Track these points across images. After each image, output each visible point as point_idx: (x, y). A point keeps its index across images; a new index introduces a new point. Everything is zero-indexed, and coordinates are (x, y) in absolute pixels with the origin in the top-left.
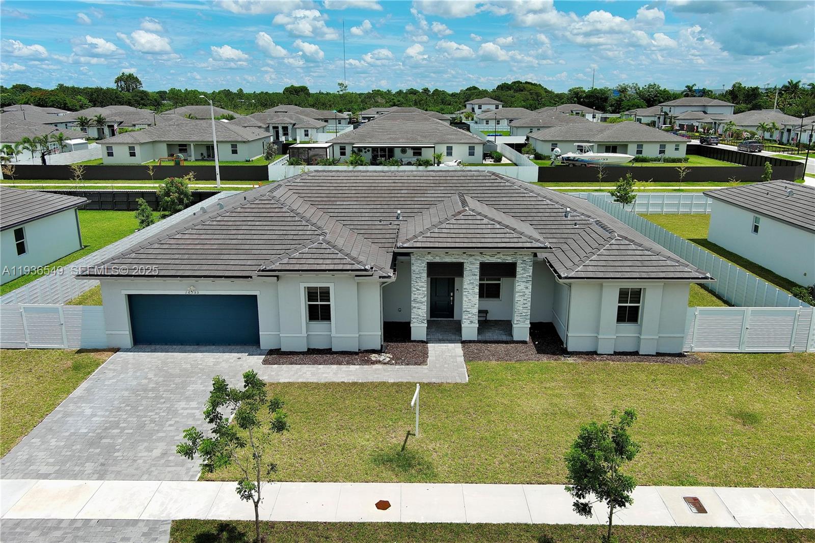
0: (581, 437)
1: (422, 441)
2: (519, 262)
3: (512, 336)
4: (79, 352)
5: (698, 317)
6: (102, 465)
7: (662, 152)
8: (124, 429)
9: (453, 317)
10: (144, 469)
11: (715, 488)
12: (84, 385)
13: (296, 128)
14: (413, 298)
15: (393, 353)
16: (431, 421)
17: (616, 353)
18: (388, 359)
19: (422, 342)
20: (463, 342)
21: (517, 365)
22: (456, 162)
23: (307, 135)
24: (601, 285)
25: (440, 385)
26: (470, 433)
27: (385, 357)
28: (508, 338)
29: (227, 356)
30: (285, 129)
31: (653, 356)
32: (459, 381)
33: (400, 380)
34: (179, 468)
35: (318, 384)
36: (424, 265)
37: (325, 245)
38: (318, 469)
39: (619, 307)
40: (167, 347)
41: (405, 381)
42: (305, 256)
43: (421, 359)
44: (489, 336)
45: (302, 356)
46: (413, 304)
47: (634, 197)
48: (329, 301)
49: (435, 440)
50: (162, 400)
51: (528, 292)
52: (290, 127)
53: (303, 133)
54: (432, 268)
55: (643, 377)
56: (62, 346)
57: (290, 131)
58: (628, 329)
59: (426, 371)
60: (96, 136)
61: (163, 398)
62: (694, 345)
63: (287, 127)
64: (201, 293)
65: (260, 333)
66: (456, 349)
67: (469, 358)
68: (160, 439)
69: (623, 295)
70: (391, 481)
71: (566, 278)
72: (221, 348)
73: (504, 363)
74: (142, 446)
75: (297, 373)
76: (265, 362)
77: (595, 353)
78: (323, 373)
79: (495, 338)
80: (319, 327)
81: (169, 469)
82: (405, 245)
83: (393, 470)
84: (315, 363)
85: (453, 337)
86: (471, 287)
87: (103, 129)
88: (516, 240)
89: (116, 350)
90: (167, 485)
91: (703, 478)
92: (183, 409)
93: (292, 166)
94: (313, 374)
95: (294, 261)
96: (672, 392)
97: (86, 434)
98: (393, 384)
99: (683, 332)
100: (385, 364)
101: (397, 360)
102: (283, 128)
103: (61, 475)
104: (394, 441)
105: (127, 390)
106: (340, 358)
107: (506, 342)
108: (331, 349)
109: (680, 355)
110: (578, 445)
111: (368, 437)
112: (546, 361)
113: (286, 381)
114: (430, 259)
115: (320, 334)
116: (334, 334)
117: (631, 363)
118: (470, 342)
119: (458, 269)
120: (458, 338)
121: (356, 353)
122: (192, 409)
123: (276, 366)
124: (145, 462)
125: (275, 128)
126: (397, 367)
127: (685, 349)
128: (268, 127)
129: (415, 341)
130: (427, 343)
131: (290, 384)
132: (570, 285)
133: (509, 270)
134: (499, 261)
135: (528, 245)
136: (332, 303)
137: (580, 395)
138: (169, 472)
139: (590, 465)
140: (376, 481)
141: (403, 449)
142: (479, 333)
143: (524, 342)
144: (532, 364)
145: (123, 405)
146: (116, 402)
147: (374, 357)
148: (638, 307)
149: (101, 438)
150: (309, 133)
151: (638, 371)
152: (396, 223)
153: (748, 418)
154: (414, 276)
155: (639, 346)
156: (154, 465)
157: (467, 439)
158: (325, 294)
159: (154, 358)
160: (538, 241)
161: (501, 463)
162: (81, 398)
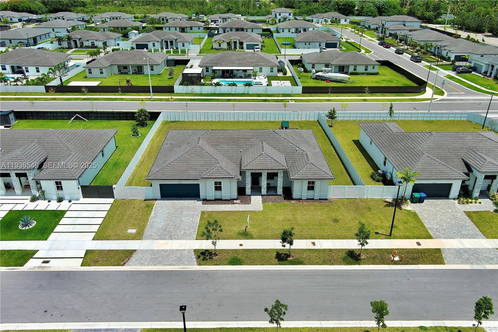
0: (284, 232)
1: (250, 229)
2: (279, 172)
3: (277, 193)
4: (145, 200)
5: (332, 189)
6: (170, 236)
7: (366, 70)
8: (171, 226)
9: (259, 185)
10: (181, 237)
11: (320, 240)
12: (153, 212)
13: (178, 42)
14: (246, 182)
15: (241, 200)
16: (252, 223)
17: (307, 199)
18: (239, 202)
19: (249, 195)
20: (262, 195)
21: (277, 204)
22: (264, 76)
23: (183, 46)
24: (303, 181)
25: (255, 211)
26: (262, 226)
27: (238, 201)
28: (276, 194)
29: (191, 201)
30: (171, 42)
31: (318, 200)
32: (260, 210)
33: (243, 210)
34: (190, 237)
35: (220, 211)
36: (250, 173)
37: (219, 168)
38: (224, 236)
39: (308, 186)
40: (171, 198)
41: (245, 210)
42: (214, 172)
43: (249, 202)
44: (270, 193)
45: (213, 201)
46: (246, 185)
47: (336, 117)
48: (221, 185)
49: (253, 228)
50: (178, 217)
51: (282, 181)
52: (174, 41)
53: (182, 45)
54: (252, 174)
55: (312, 208)
56: (139, 198)
57: (174, 43)
58: (311, 192)
59: (251, 206)
60: (67, 46)
61: (177, 216)
62: (331, 196)
63: (172, 41)
64: (182, 183)
65: (200, 194)
66: (260, 198)
67: (264, 201)
68: (182, 229)
69: (309, 183)
70: (243, 239)
71: (292, 179)
72: (188, 199)
73: (273, 203)
74: (178, 231)
75: (213, 207)
76: (203, 204)
77: (301, 199)
78: (221, 208)
79: (272, 194)
80: (218, 193)
81: (187, 237)
82: (244, 169)
83: (243, 236)
84: (218, 204)
85: (259, 194)
86: (264, 179)
87: (70, 42)
88: (278, 166)
89: (156, 200)
90: (188, 241)
91: (317, 238)
92: (184, 220)
93: (186, 86)
94: (218, 208)
95: (211, 175)
96: (319, 213)
97: (161, 228)
98: (242, 211)
99: (327, 193)
100: (238, 204)
101: (242, 202)
102: (170, 42)
103: (161, 239)
104: (243, 229)
105: (166, 214)
106: (225, 202)
107: (275, 195)
108: (222, 199)
109: (326, 199)
110: (283, 233)
111: (236, 228)
112: (286, 202)
113: (211, 210)
114: (251, 171)
115: (218, 194)
116: (223, 195)
117: (311, 202)
118: (264, 195)
119: (260, 174)
120: (260, 194)
121: (230, 200)
122: (187, 220)
123: (206, 205)
124: (180, 235)
125: (166, 42)
126: (242, 205)
127: (328, 197)
128: (162, 40)
129: (247, 195)
130: (251, 196)
131: (212, 212)
132: (294, 181)
133: (276, 174)
134: (273, 172)
135: (281, 168)
136: (222, 185)
137: (293, 214)
138: (188, 238)
139: (285, 237)
140: (239, 239)
141: (245, 231)
142: (267, 192)
143: (281, 195)
144: (281, 204)
145: (167, 219)
146: (165, 218)
147: (235, 201)
148: (314, 186)
149: (166, 229)
150: (185, 45)
151: (312, 206)
152: (241, 154)
153: (336, 221)
154: (247, 177)
155: (314, 197)
156: (183, 236)
157: (261, 228)
158: (220, 183)
159: (169, 202)
160: (284, 167)
161: (270, 234)
162: (154, 217)
